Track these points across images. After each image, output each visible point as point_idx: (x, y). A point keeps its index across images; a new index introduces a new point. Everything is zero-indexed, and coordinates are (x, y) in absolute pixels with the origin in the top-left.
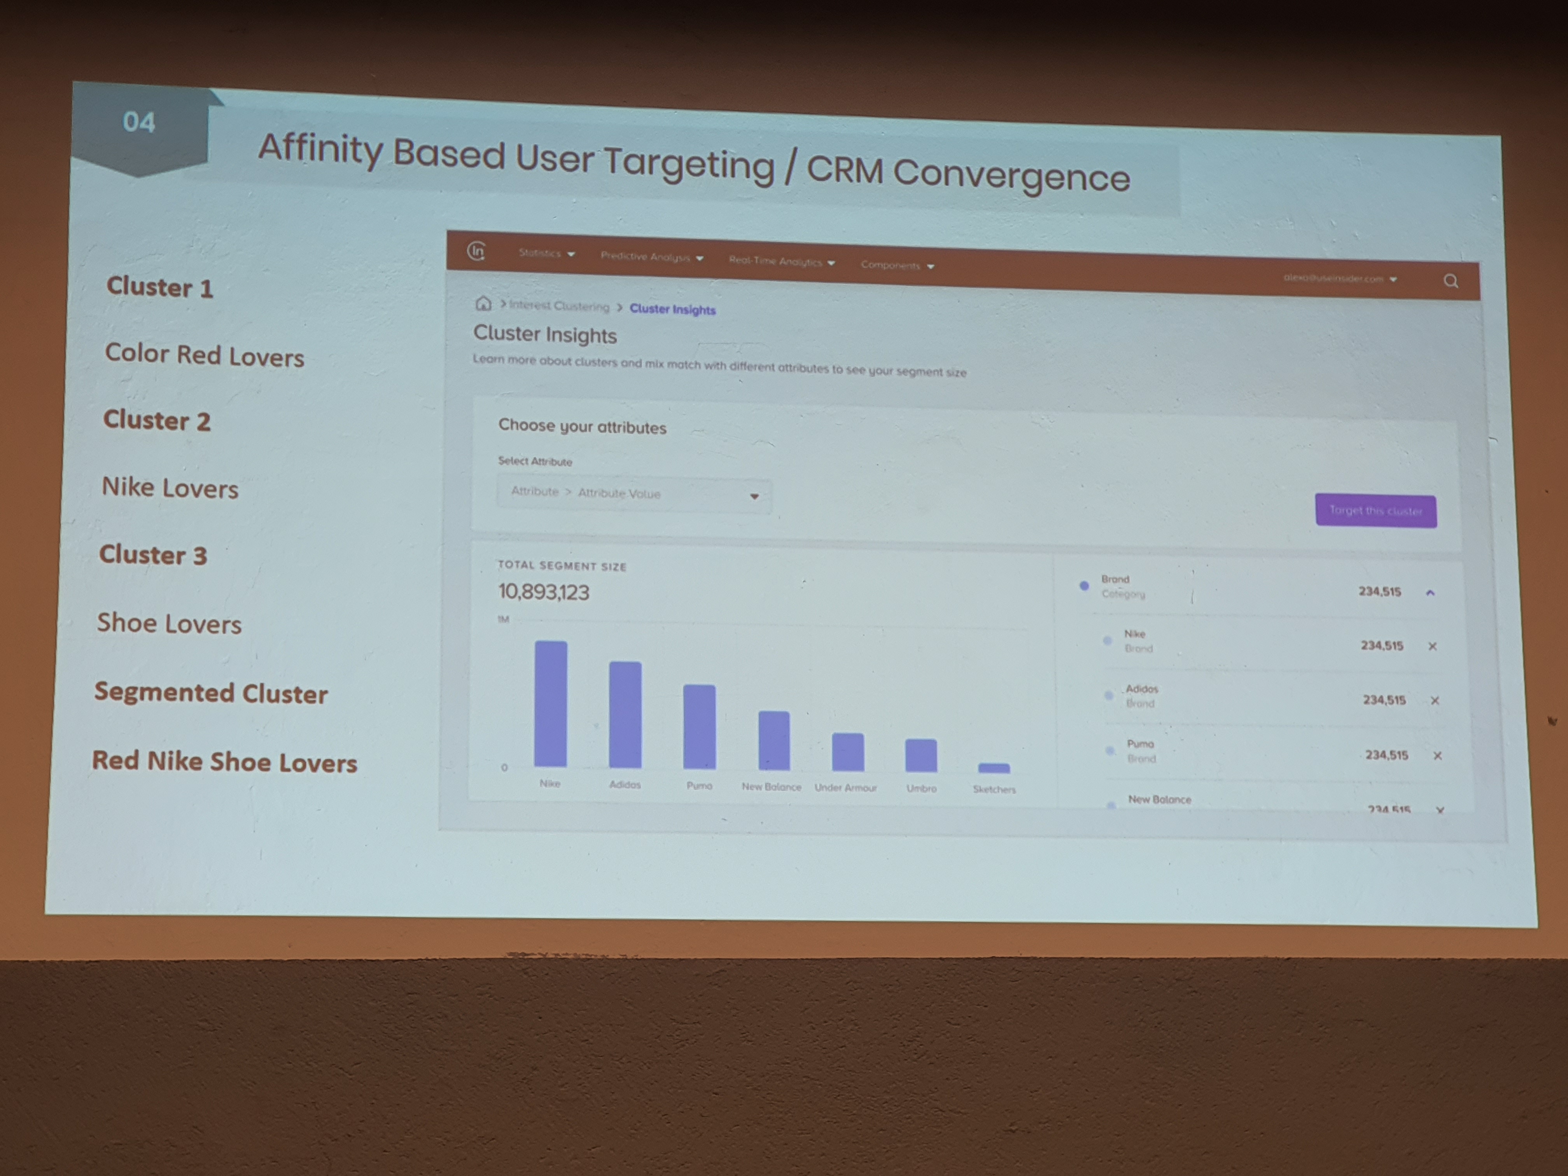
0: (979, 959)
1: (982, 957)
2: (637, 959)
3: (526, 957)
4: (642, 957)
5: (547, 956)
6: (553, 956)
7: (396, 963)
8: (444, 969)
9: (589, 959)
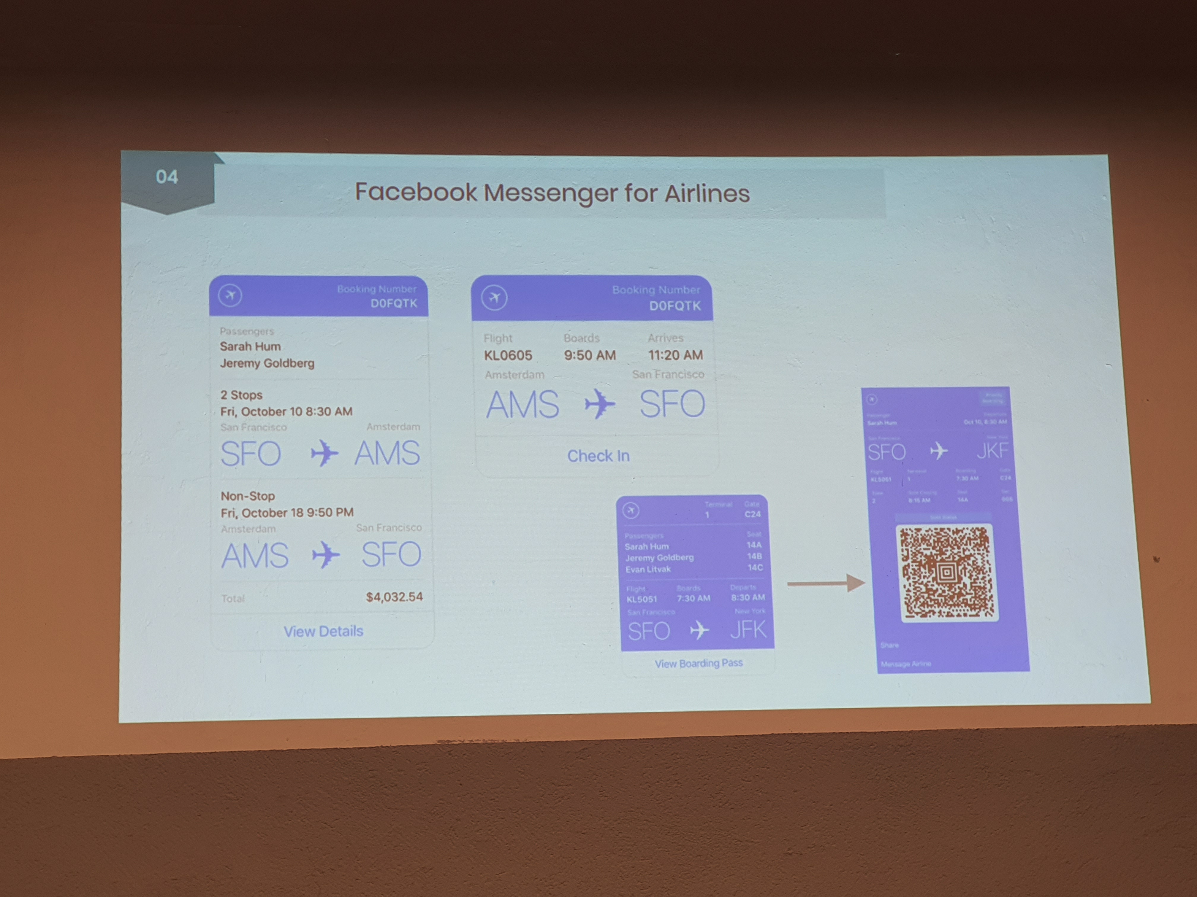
0: (763, 735)
1: (765, 734)
2: (526, 742)
3: (450, 743)
4: (530, 741)
5: (464, 742)
6: (469, 742)
7: (361, 750)
8: (394, 753)
9: (493, 743)
